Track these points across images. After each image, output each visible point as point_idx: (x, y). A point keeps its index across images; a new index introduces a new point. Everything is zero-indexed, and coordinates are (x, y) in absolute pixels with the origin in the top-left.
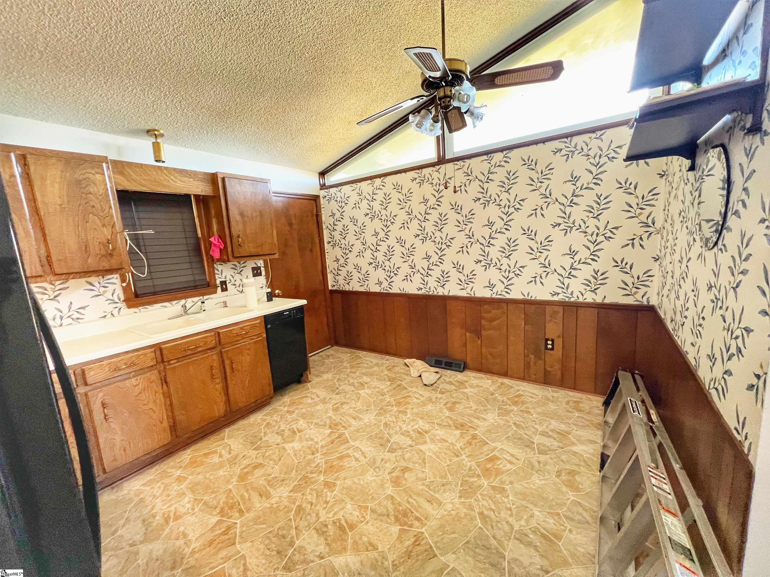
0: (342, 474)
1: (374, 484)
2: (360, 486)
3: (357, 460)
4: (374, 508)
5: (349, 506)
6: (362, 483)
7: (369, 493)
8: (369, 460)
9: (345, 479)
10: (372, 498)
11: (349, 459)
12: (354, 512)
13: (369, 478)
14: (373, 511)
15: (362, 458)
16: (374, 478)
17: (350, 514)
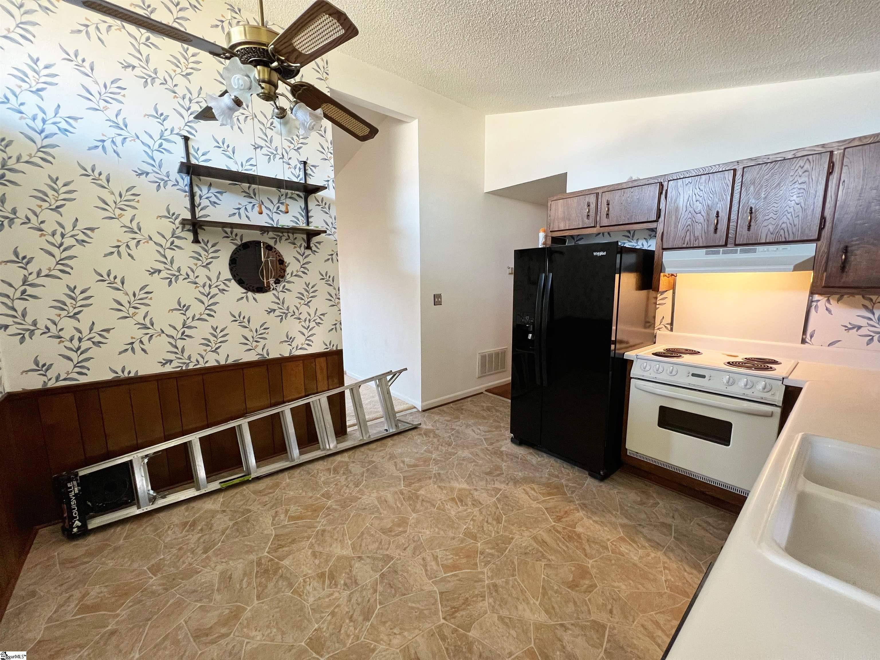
0: (455, 543)
1: (425, 525)
2: (440, 526)
3: (435, 558)
4: (432, 508)
5: (453, 513)
6: (437, 530)
7: (433, 518)
8: (420, 553)
9: (454, 538)
10: (431, 514)
11: (445, 562)
12: (450, 508)
13: (428, 533)
14: (434, 506)
15: (429, 559)
16: (423, 531)
17: (452, 507)
